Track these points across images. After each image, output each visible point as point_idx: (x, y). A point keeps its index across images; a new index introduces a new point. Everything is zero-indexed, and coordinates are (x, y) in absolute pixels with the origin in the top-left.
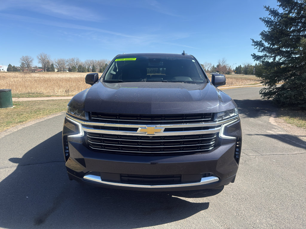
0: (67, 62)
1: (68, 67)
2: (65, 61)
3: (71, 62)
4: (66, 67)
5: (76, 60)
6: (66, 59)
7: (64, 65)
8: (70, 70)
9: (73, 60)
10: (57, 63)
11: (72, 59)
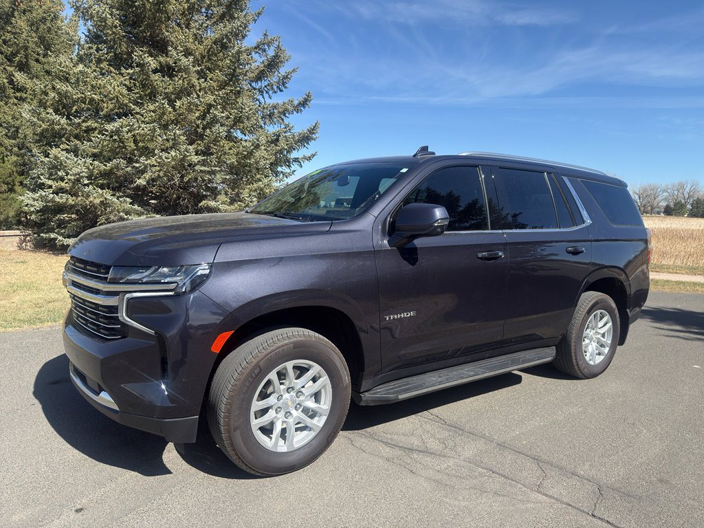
0: (664, 191)
1: (664, 204)
2: (659, 190)
3: (676, 193)
4: (661, 204)
5: (689, 186)
6: (664, 185)
7: (655, 198)
8: (668, 211)
9: (682, 186)
10: (637, 194)
11: (679, 185)
